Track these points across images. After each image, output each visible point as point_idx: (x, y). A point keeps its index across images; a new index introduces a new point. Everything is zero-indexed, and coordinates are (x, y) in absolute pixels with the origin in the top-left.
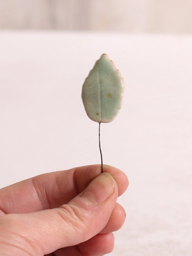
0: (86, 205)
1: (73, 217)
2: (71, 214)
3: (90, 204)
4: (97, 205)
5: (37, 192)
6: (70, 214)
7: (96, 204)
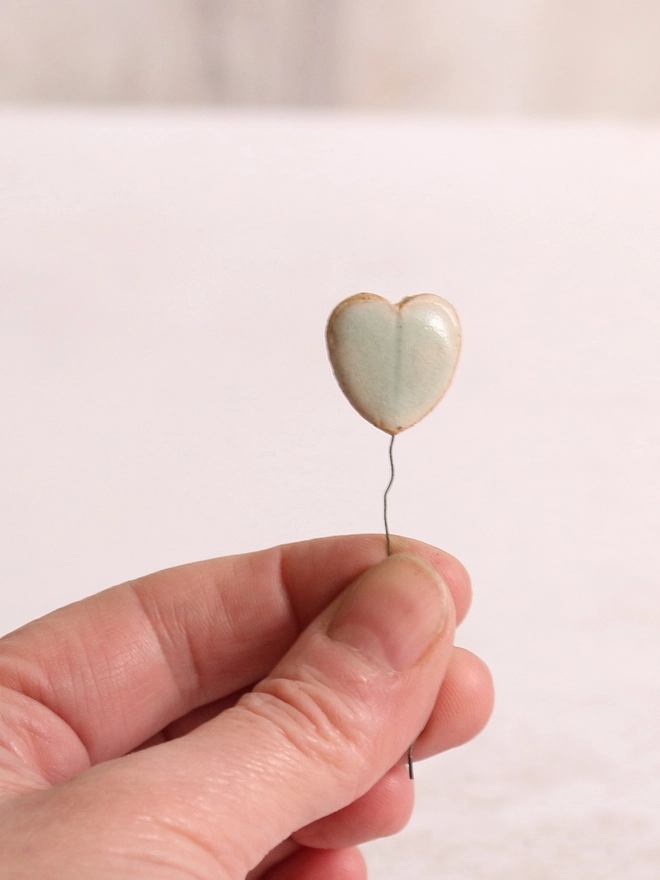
0: (362, 682)
1: (326, 738)
2: (319, 730)
3: (375, 675)
4: (396, 677)
5: (161, 638)
6: (314, 727)
7: (392, 673)
